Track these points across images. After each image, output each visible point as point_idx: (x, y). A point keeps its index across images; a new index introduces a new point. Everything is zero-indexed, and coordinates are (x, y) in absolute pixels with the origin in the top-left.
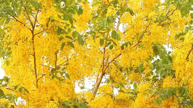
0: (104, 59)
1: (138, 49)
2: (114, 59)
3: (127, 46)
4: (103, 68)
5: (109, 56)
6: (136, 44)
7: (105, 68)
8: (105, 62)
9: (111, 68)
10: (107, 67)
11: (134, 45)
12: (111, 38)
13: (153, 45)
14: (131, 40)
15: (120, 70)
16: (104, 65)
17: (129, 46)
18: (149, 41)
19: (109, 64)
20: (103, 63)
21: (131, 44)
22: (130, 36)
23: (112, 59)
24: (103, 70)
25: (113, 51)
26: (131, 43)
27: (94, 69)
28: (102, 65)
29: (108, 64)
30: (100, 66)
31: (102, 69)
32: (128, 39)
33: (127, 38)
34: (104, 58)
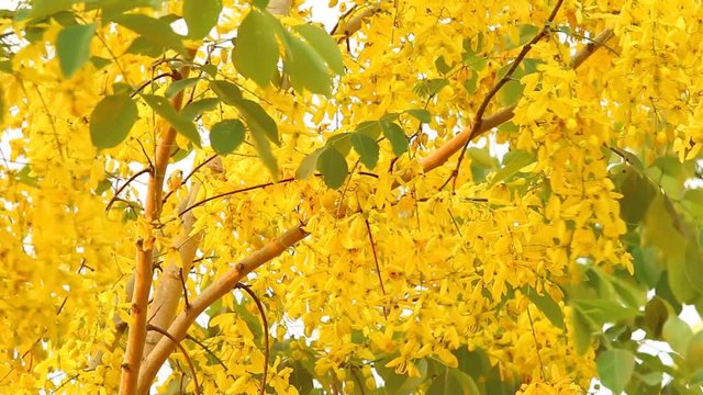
0: (150, 265)
1: (467, 188)
2: (243, 269)
3: (369, 152)
4: (137, 357)
5: (194, 243)
6: (446, 143)
7: (150, 356)
8: (152, 294)
9: (213, 359)
10: (174, 343)
11: (430, 152)
12: (228, 70)
13: (615, 163)
14: (402, 106)
15: (292, 380)
16: (143, 327)
17: (385, 154)
18: (580, 121)
19: (193, 312)
20: (139, 309)
21: (400, 142)
22: (396, 69)
23: (227, 272)
24: (131, 369)
25: (238, 201)
26: (409, 126)
27: (52, 355)
28: (131, 320)
29: (181, 314)
30: (108, 335)
31: (126, 358)
32: (383, 89)
33: (375, 79)
34: (147, 255)
